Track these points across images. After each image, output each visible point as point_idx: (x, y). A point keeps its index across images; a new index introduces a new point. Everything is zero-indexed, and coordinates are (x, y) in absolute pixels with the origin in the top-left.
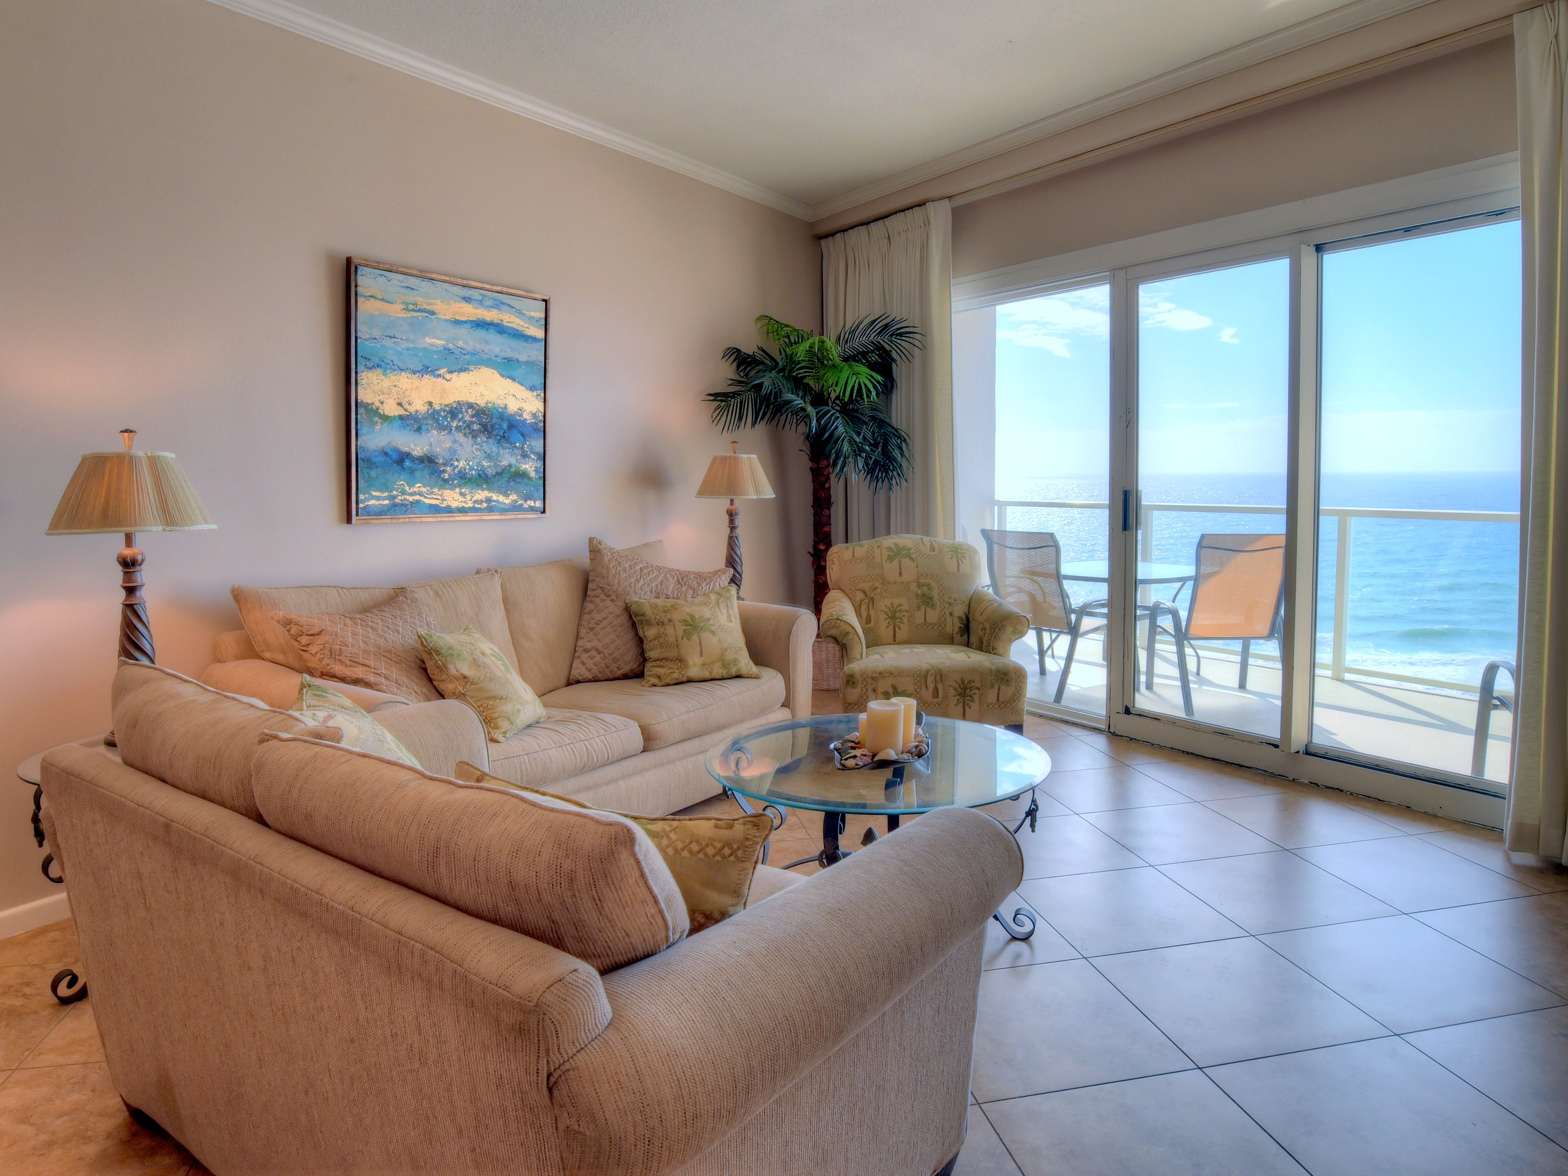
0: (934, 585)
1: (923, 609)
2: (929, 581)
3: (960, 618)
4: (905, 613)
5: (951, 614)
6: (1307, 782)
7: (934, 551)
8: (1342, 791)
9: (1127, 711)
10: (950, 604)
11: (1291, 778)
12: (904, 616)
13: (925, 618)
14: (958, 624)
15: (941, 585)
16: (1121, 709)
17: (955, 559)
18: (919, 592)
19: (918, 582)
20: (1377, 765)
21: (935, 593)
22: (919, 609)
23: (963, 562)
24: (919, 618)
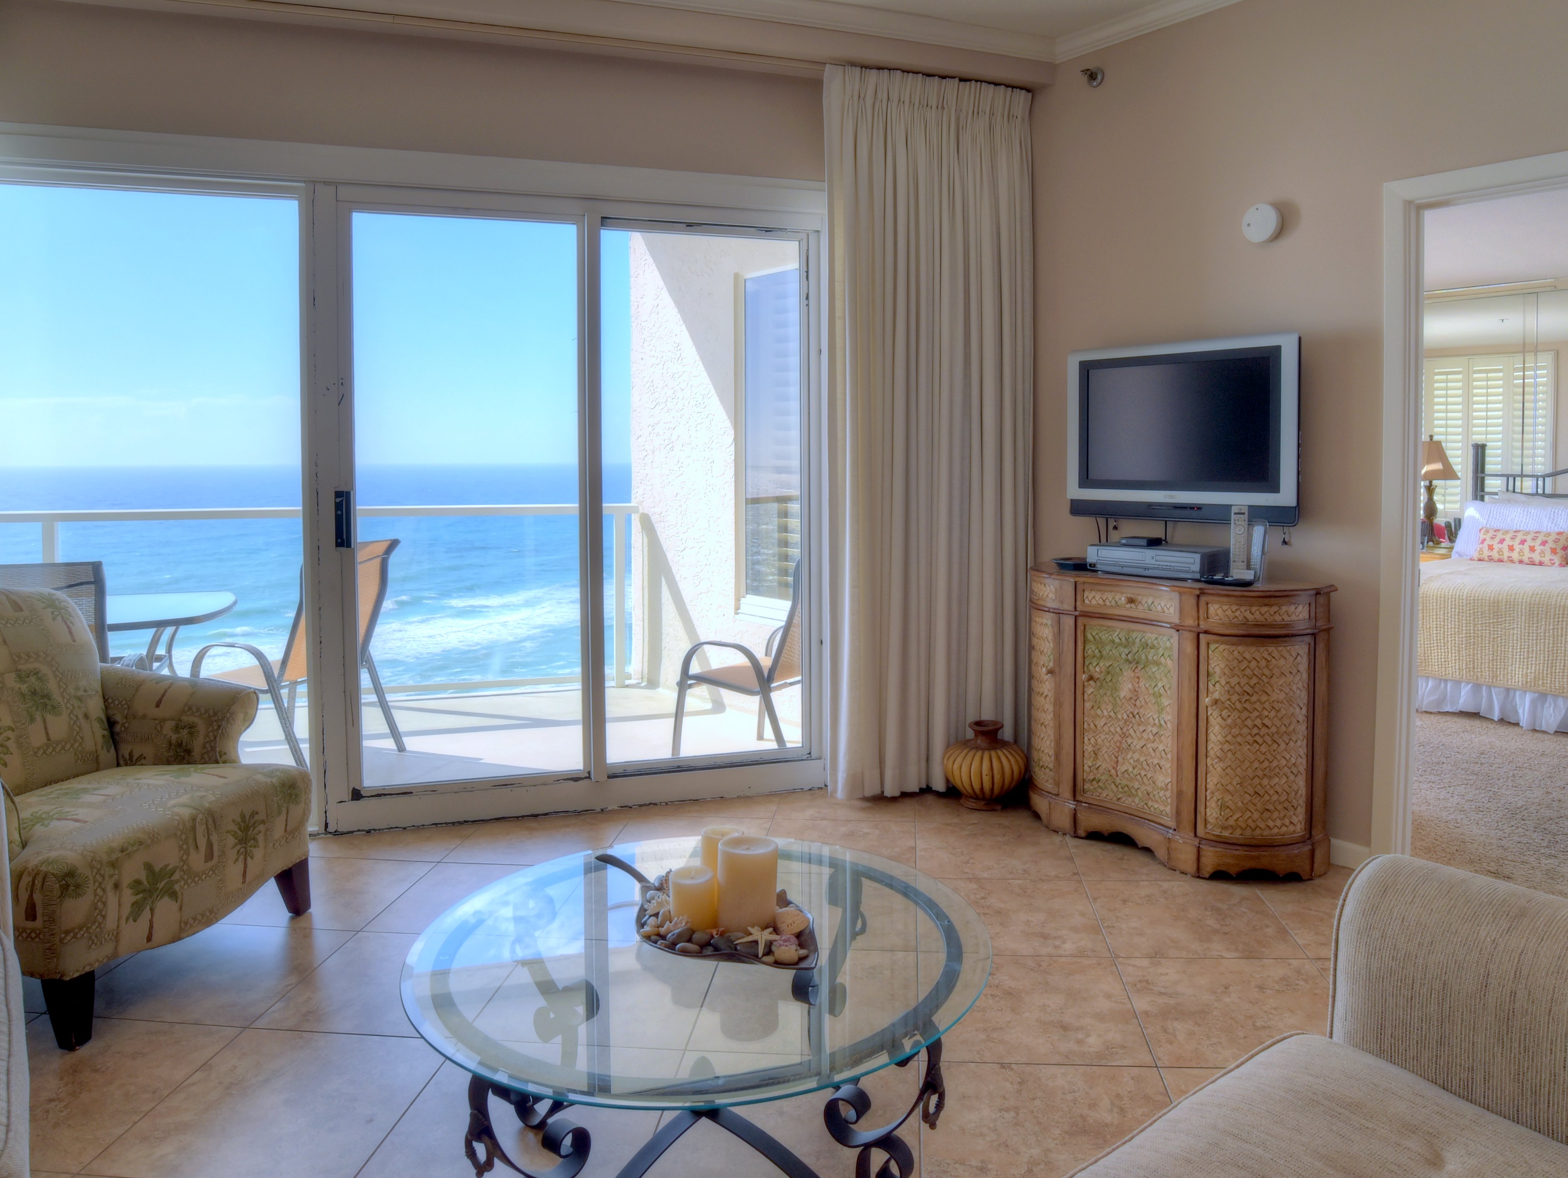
0: (44, 669)
1: (38, 718)
2: (36, 665)
3: (99, 720)
4: (10, 734)
5: (86, 716)
6: (616, 808)
7: (21, 610)
8: (655, 804)
9: (357, 795)
10: (80, 699)
11: (598, 810)
12: (9, 739)
13: (47, 734)
14: (100, 732)
15: (57, 669)
16: (347, 796)
17: (59, 619)
18: (24, 688)
19: (18, 670)
20: (679, 767)
21: (52, 686)
22: (32, 720)
23: (72, 623)
24: (37, 738)
